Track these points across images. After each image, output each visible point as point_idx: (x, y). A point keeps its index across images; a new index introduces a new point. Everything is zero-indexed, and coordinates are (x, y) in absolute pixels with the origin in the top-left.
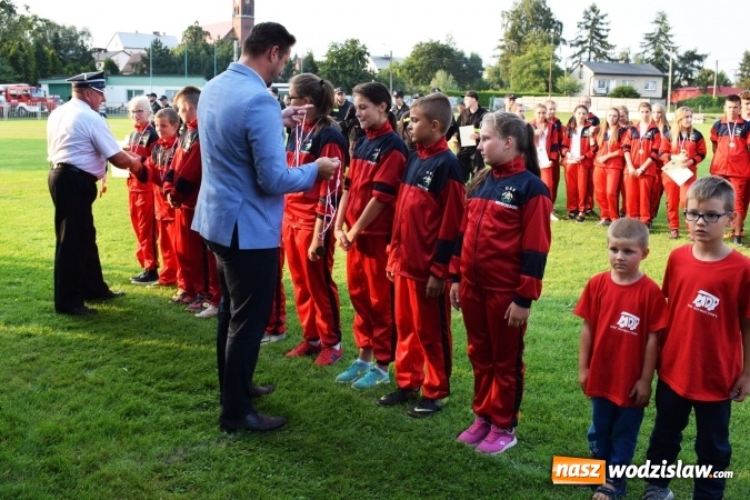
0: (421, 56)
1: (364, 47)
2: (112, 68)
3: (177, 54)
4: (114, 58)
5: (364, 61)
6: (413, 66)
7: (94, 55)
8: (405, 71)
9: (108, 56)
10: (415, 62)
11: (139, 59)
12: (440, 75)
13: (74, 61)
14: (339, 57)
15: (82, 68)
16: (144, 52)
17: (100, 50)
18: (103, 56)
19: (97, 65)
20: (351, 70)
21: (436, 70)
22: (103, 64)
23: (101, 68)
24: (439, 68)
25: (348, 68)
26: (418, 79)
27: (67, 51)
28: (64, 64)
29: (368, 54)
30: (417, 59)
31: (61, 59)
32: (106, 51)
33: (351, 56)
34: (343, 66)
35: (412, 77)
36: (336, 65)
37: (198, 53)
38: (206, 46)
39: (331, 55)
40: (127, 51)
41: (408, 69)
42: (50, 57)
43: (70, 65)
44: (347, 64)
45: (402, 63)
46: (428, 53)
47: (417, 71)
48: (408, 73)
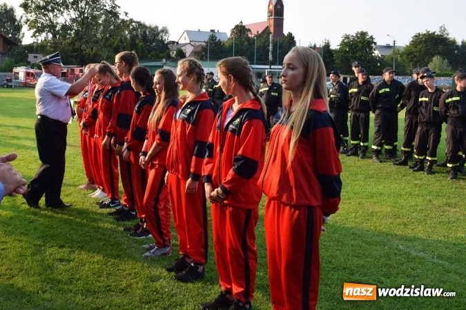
0: (419, 44)
1: (371, 37)
2: (181, 55)
3: (227, 45)
4: (183, 48)
5: (371, 48)
6: (412, 53)
7: (169, 46)
8: (405, 56)
9: (179, 47)
10: (414, 50)
11: (200, 49)
12: (436, 60)
13: (155, 50)
14: (351, 45)
15: (161, 55)
16: (204, 44)
17: (173, 42)
18: (175, 47)
19: (171, 53)
20: (361, 56)
21: (433, 55)
22: (175, 52)
23: (173, 54)
24: (436, 54)
25: (358, 54)
26: (416, 63)
27: (151, 44)
28: (149, 52)
29: (375, 43)
30: (416, 47)
31: (147, 49)
32: (177, 43)
33: (360, 45)
34: (354, 53)
35: (411, 61)
36: (348, 52)
37: (242, 44)
38: (248, 39)
39: (343, 44)
40: (192, 43)
41: (408, 54)
42: (140, 48)
43: (153, 53)
44: (357, 51)
45: (402, 50)
46: (425, 42)
47: (415, 56)
48: (407, 58)
